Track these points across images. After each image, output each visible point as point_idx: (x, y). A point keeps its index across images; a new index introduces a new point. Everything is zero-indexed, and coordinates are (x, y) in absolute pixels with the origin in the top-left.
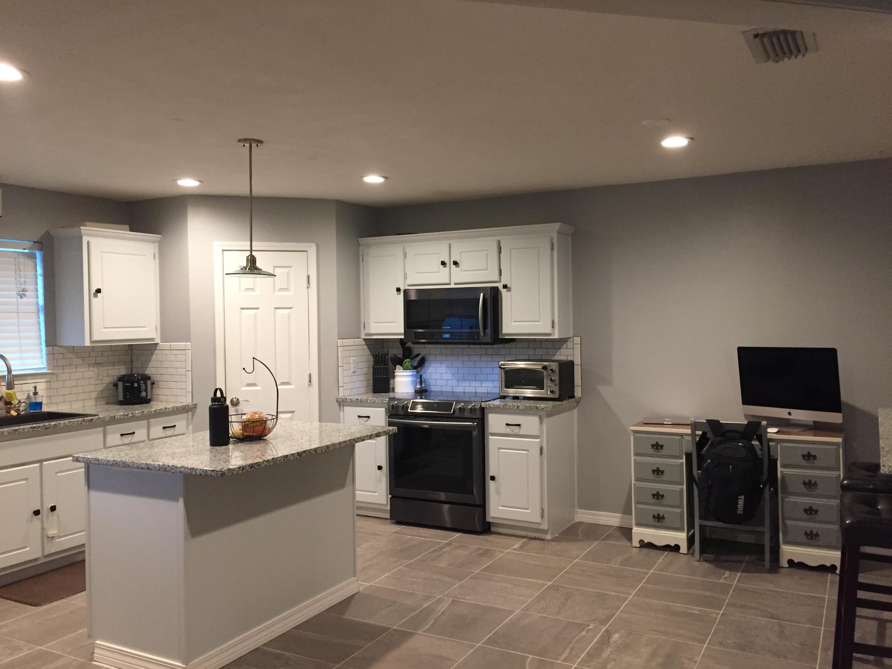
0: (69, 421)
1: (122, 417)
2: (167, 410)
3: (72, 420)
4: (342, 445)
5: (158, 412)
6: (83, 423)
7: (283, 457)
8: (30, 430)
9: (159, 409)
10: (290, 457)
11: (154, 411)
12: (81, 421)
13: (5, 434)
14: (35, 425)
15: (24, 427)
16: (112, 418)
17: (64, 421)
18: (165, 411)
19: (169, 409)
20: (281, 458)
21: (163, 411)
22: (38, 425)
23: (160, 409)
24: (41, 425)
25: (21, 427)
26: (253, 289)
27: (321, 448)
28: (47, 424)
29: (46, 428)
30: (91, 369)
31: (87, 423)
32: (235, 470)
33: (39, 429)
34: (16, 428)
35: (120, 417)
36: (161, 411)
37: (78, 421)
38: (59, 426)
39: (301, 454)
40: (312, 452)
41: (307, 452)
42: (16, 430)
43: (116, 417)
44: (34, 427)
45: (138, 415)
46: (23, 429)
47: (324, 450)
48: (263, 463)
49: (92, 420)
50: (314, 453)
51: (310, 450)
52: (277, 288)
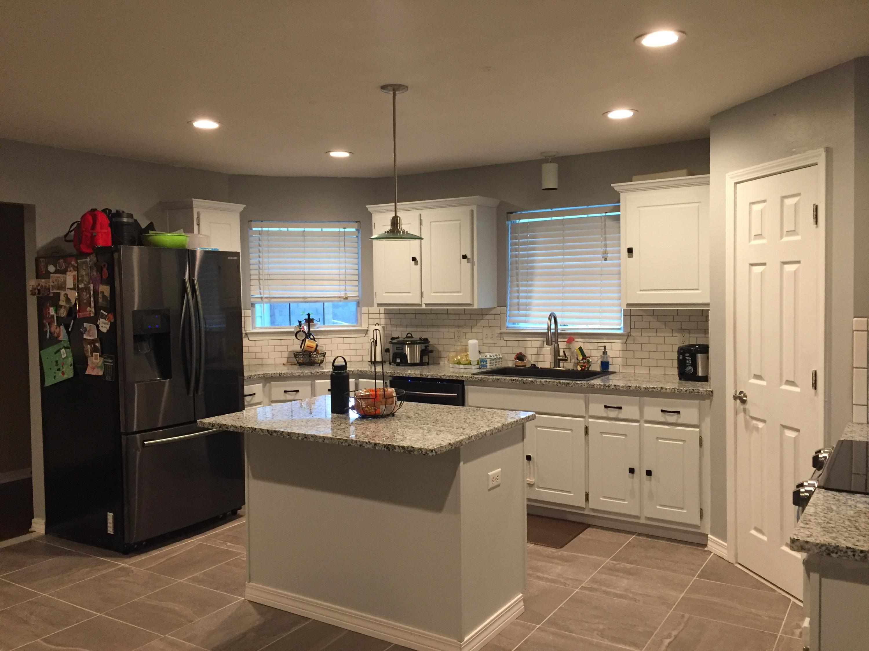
0: (545, 380)
1: (602, 387)
2: (664, 390)
3: (548, 380)
4: (326, 441)
5: (651, 390)
6: (559, 385)
7: (251, 429)
8: (510, 382)
9: (652, 386)
10: (258, 432)
11: (645, 388)
12: (557, 383)
13: (489, 381)
14: (514, 378)
15: (505, 378)
16: (591, 387)
17: (540, 380)
18: (660, 391)
19: (666, 389)
20: (248, 429)
21: (657, 390)
22: (517, 379)
23: (654, 388)
24: (520, 379)
25: (503, 378)
26: (761, 235)
27: (297, 436)
28: (525, 379)
29: (524, 383)
30: (675, 334)
31: (563, 385)
32: (206, 424)
33: (517, 382)
34: (499, 378)
35: (600, 387)
36: (654, 390)
37: (554, 382)
38: (536, 384)
39: (271, 432)
40: (285, 435)
41: (279, 434)
42: (498, 379)
43: (595, 386)
44: (514, 380)
45: (622, 389)
46: (505, 380)
47: (300, 438)
48: (231, 427)
49: (568, 383)
50: (288, 437)
51: (283, 432)
52: (785, 229)
